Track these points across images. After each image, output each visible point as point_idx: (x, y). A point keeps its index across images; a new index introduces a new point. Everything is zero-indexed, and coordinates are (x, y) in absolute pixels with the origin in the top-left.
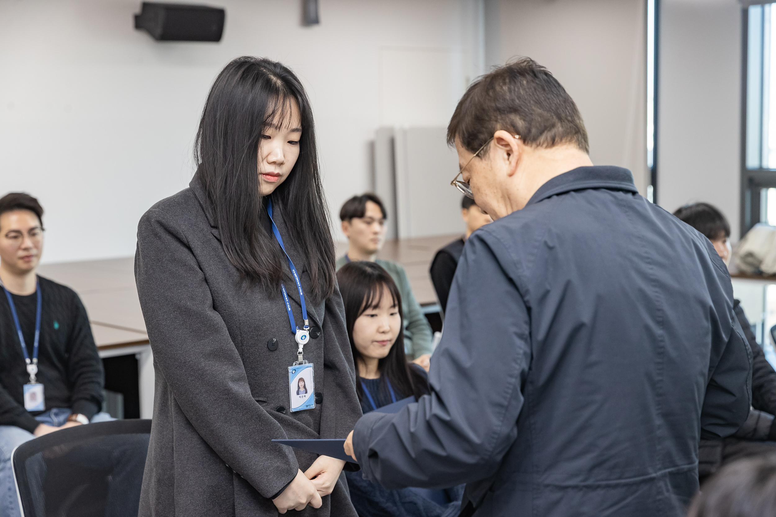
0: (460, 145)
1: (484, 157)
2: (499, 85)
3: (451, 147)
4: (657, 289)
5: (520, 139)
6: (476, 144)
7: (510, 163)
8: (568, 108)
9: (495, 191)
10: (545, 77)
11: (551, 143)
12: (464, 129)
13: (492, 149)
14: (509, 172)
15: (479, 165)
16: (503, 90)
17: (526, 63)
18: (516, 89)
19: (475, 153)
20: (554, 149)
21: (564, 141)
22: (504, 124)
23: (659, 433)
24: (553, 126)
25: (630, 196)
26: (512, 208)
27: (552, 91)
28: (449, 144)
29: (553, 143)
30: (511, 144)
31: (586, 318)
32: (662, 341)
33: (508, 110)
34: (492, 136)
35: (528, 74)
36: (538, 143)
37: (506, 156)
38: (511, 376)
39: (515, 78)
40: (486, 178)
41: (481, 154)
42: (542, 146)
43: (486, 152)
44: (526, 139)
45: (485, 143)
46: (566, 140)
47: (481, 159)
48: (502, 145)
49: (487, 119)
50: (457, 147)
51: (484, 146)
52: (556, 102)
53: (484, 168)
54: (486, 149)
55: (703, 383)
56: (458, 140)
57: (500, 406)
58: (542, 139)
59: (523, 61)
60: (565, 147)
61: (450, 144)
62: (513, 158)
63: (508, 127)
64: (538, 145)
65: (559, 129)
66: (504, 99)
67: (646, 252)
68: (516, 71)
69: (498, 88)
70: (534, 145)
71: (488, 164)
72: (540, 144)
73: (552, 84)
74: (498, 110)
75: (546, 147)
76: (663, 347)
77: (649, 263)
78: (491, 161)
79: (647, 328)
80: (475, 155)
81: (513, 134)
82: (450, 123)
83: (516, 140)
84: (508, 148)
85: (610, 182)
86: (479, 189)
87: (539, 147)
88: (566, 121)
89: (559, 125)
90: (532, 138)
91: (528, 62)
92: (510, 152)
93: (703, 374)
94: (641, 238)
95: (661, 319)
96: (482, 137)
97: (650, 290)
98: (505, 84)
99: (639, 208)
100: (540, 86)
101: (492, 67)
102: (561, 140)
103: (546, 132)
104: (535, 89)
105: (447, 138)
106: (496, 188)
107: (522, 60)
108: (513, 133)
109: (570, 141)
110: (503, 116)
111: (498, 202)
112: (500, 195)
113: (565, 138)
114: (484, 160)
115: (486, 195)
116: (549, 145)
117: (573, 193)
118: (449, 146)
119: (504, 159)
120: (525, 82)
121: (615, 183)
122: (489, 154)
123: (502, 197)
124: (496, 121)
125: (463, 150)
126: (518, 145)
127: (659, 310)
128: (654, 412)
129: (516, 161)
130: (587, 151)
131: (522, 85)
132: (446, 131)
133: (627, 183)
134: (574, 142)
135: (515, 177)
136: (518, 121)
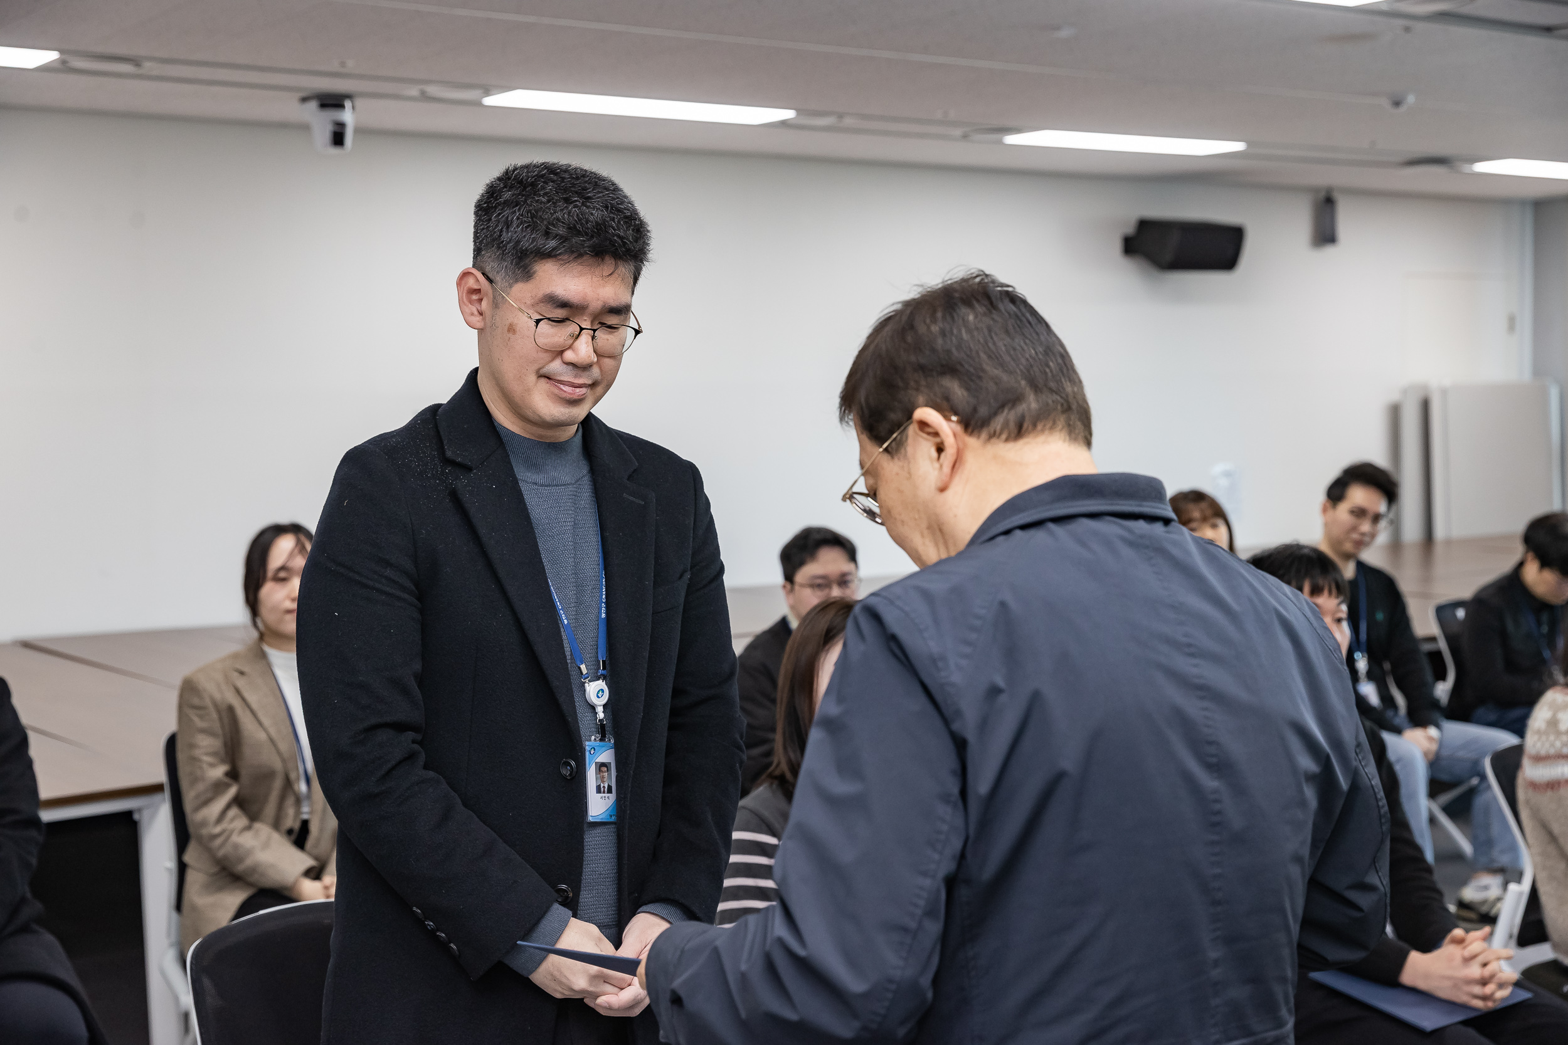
1: (896, 452)
2: (925, 322)
4: (1206, 704)
5: (959, 422)
6: (883, 428)
7: (941, 466)
8: (1051, 364)
9: (917, 517)
10: (1010, 303)
11: (1016, 431)
12: (863, 400)
13: (910, 441)
14: (940, 484)
15: (890, 468)
16: (931, 331)
17: (978, 280)
18: (955, 331)
19: (881, 447)
20: (1021, 443)
21: (1039, 427)
22: (931, 395)
23: (1215, 974)
24: (1020, 398)
25: (1158, 528)
26: (947, 547)
27: (1023, 334)
29: (1019, 431)
30: (941, 434)
31: (1069, 762)
32: (1217, 801)
33: (938, 369)
34: (909, 416)
35: (978, 301)
36: (992, 431)
37: (934, 454)
38: (925, 874)
39: (954, 309)
40: (901, 491)
41: (892, 448)
42: (1000, 434)
43: (900, 445)
44: (971, 423)
45: (898, 429)
47: (892, 457)
48: (929, 434)
49: (901, 384)
51: (897, 433)
52: (1028, 356)
53: (899, 473)
54: (901, 438)
55: (1297, 876)
57: (905, 930)
58: (998, 423)
59: (972, 276)
60: (1041, 438)
62: (947, 458)
63: (938, 400)
64: (993, 436)
65: (1032, 403)
66: (933, 350)
67: (1186, 635)
68: (957, 295)
69: (922, 328)
70: (984, 435)
71: (903, 467)
72: (995, 433)
73: (1024, 320)
74: (921, 368)
75: (1007, 440)
76: (1219, 813)
77: (1192, 655)
78: (909, 463)
79: (1188, 778)
80: (881, 450)
81: (947, 414)
83: (954, 425)
84: (938, 440)
85: (1121, 502)
86: (889, 512)
87: (994, 440)
88: (1047, 391)
89: (1032, 396)
90: (980, 423)
91: (981, 277)
92: (941, 446)
93: (1298, 859)
94: (1178, 608)
95: (1214, 760)
96: (894, 416)
97: (1193, 707)
98: (934, 320)
99: (1175, 552)
100: (1000, 326)
101: (915, 288)
102: (1035, 425)
103: (1006, 411)
104: (990, 330)
107: (970, 274)
108: (945, 411)
109: (1052, 428)
110: (930, 380)
111: (923, 536)
112: (924, 525)
113: (1042, 424)
114: (896, 460)
115: (903, 522)
116: (1013, 435)
117: (1051, 526)
119: (931, 458)
120: (971, 318)
121: (1131, 505)
122: (905, 449)
123: (927, 528)
124: (917, 390)
125: (864, 437)
126: (955, 435)
127: (1210, 743)
128: (1206, 935)
129: (952, 463)
131: (965, 322)
133: (1153, 504)
134: (1061, 430)
135: (949, 493)
136: (957, 390)
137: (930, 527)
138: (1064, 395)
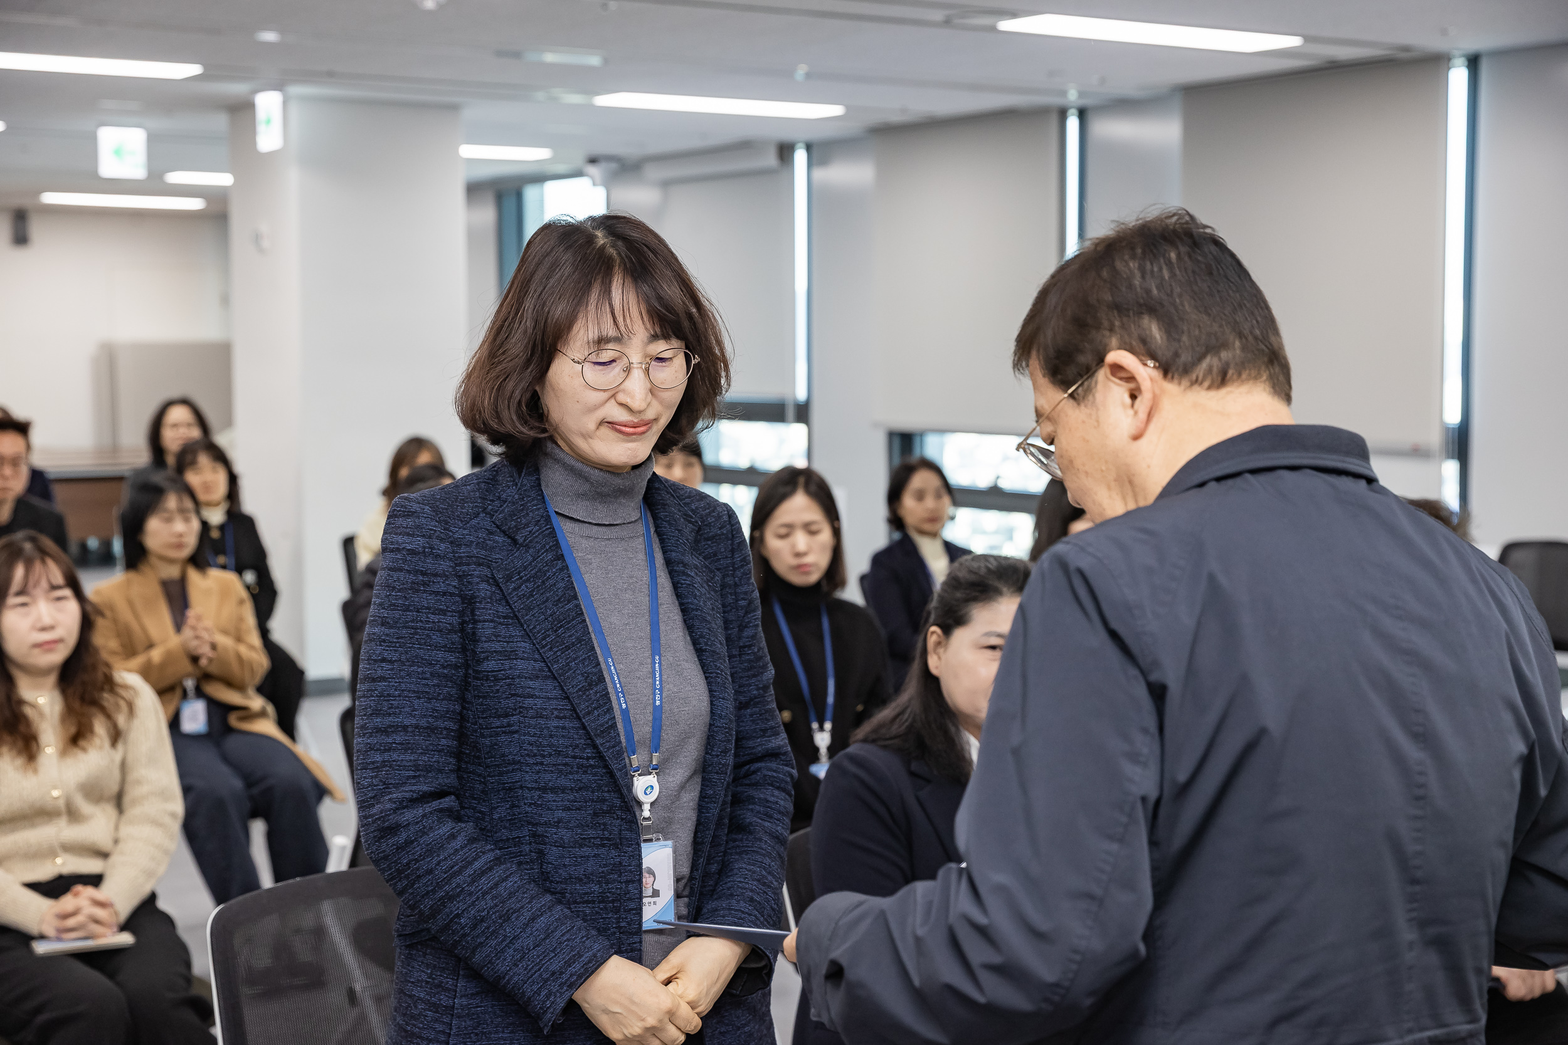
0: (1039, 374)
1: (1084, 398)
2: (1123, 259)
3: (1021, 377)
4: (1413, 670)
5: (1155, 367)
6: (1071, 371)
7: (1136, 413)
9: (1104, 468)
10: (1213, 248)
11: (1220, 379)
13: (1100, 386)
14: (1133, 431)
15: (1073, 415)
16: (1130, 269)
17: (1175, 219)
18: (1156, 269)
19: (1066, 391)
20: (1223, 391)
21: (1244, 376)
22: (1126, 336)
23: (1410, 957)
24: (1225, 345)
25: (1361, 485)
27: (1226, 277)
28: (1016, 369)
29: (1222, 379)
30: (1138, 377)
32: (1421, 773)
33: (1135, 309)
34: (1101, 361)
35: (1181, 241)
36: (1194, 377)
37: (1128, 400)
38: (1111, 836)
39: (1156, 247)
40: (1085, 441)
41: (1078, 394)
42: (1201, 384)
43: (1089, 391)
44: (1167, 370)
45: (1087, 373)
46: (1249, 375)
47: (1079, 404)
48: (1121, 379)
50: (1032, 375)
51: (1085, 377)
53: (1084, 422)
54: (1091, 383)
55: (1501, 861)
56: (1035, 362)
57: (1091, 897)
58: (1201, 369)
59: (1171, 214)
60: (1245, 388)
61: (1019, 370)
62: (1142, 404)
63: (1134, 343)
64: (1193, 383)
65: (1234, 352)
66: (1130, 286)
67: (1393, 596)
68: (1155, 232)
69: (1119, 265)
70: (1185, 382)
71: (1090, 415)
72: (1197, 380)
75: (1209, 388)
76: (1422, 786)
77: (1400, 618)
78: (1098, 409)
79: (1392, 747)
80: (1066, 395)
81: (1143, 358)
82: (1020, 329)
83: (1151, 370)
84: (1132, 385)
85: (1324, 456)
86: (1071, 462)
87: (1196, 387)
88: (1250, 338)
89: (1237, 344)
90: (1181, 369)
91: (1181, 217)
92: (1136, 393)
94: (1385, 567)
95: (1420, 730)
96: (1084, 359)
97: (1401, 672)
98: (1133, 257)
100: (1203, 266)
102: (1240, 375)
103: (1209, 358)
104: (1194, 272)
105: (1014, 360)
106: (1106, 462)
107: (1170, 212)
108: (1143, 355)
109: (1256, 378)
110: (1125, 319)
111: (1109, 488)
112: (1113, 478)
113: (1247, 372)
114: (1082, 407)
115: (1086, 473)
116: (1216, 383)
117: (1248, 476)
118: (1016, 373)
119: (1123, 405)
120: (1173, 255)
121: (1334, 460)
122: (1094, 396)
123: (1115, 480)
124: (1111, 330)
125: (1043, 381)
126: (1151, 379)
127: (1419, 715)
128: (1400, 917)
129: (1147, 410)
130: (1288, 399)
131: (1169, 263)
132: (1011, 346)
133: (1356, 461)
134: (1265, 381)
135: (1143, 442)
136: (1155, 331)
137: (1118, 479)
138: (1268, 345)
